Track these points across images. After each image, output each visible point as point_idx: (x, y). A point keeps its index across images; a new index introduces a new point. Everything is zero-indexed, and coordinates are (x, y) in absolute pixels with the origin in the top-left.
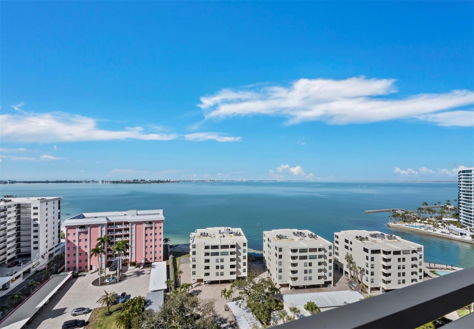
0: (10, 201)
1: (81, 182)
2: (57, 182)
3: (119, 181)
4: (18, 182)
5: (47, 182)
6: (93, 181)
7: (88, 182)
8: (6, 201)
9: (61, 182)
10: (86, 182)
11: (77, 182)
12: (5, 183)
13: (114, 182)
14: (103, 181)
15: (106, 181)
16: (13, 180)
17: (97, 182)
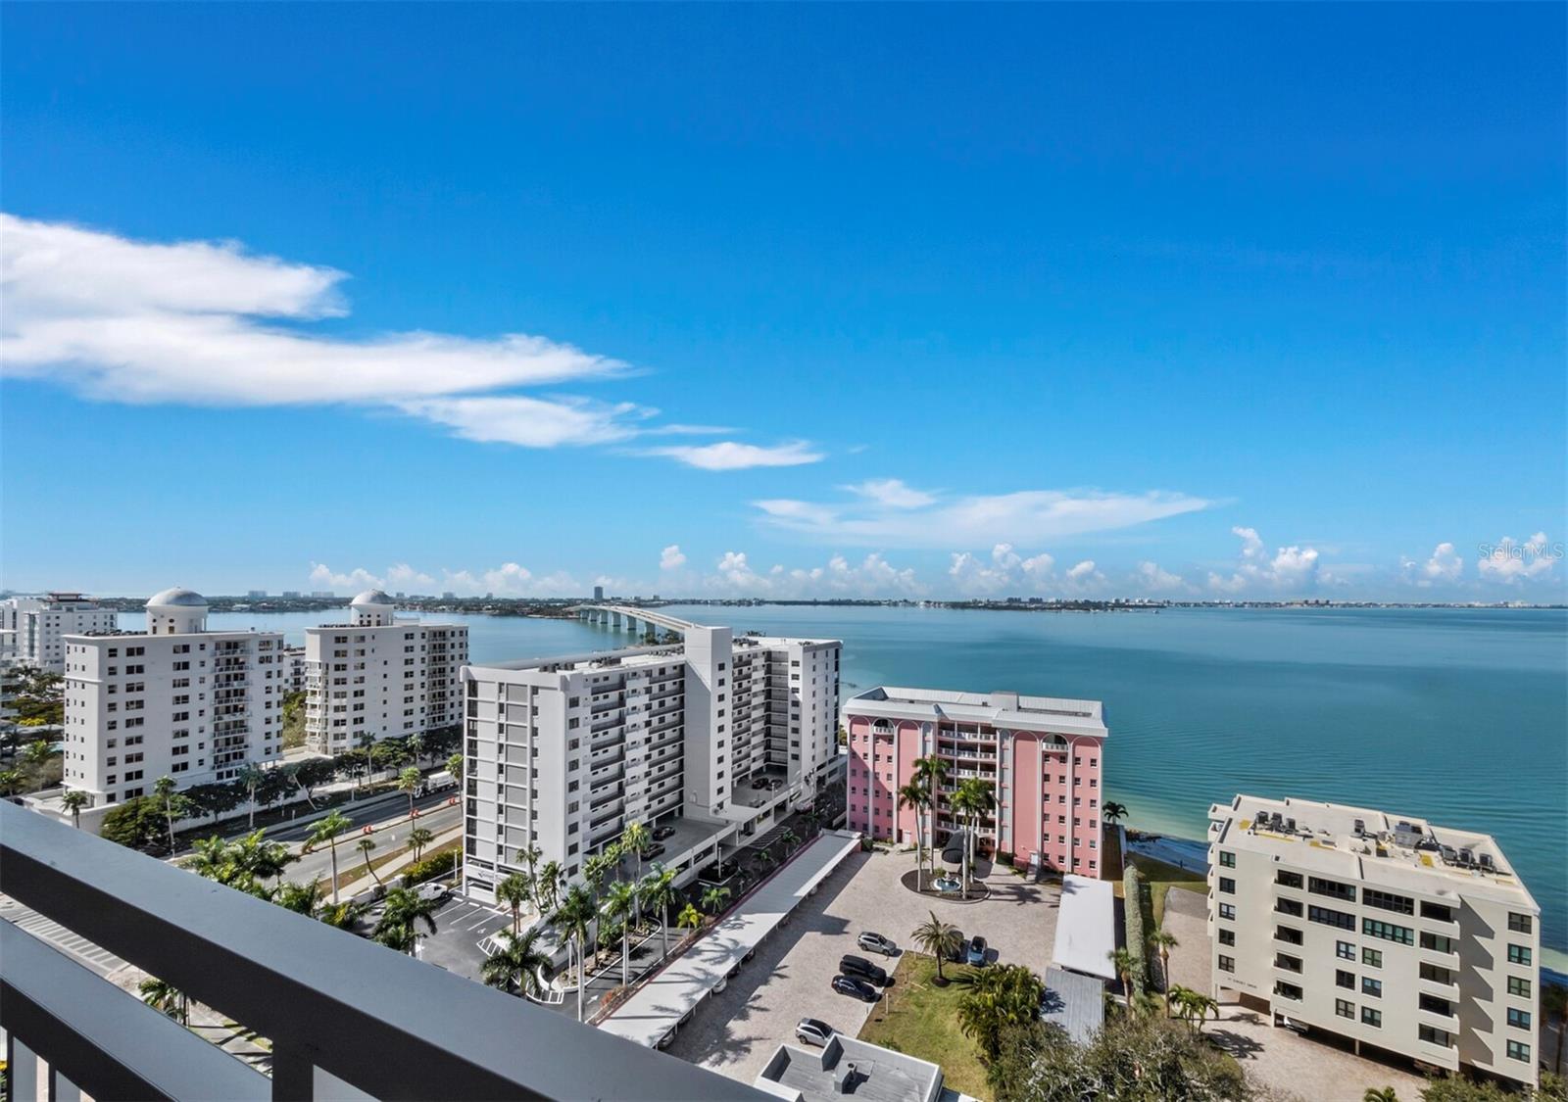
0: (756, 643)
1: (879, 604)
2: (832, 603)
3: (969, 603)
4: (768, 602)
5: (815, 603)
6: (905, 601)
7: (895, 604)
8: (751, 644)
9: (840, 603)
10: (888, 605)
11: (871, 604)
12: (750, 604)
13: (955, 605)
14: (928, 602)
15: (935, 603)
16: (760, 598)
17: (914, 604)
